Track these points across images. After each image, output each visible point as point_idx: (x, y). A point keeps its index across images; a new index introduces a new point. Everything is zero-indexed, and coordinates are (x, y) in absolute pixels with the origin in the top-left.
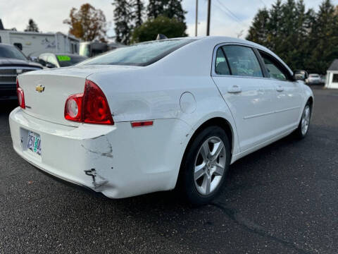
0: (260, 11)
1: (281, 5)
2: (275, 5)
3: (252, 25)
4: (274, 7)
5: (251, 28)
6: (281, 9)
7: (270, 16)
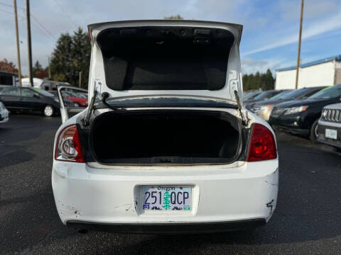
0: (62, 35)
1: (83, 33)
2: (77, 32)
3: (56, 49)
4: (76, 34)
5: (56, 50)
6: (83, 37)
7: (74, 42)
